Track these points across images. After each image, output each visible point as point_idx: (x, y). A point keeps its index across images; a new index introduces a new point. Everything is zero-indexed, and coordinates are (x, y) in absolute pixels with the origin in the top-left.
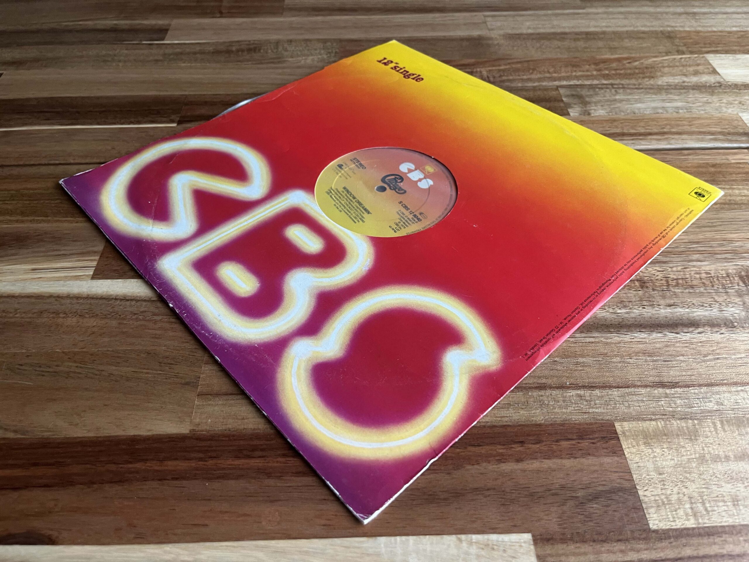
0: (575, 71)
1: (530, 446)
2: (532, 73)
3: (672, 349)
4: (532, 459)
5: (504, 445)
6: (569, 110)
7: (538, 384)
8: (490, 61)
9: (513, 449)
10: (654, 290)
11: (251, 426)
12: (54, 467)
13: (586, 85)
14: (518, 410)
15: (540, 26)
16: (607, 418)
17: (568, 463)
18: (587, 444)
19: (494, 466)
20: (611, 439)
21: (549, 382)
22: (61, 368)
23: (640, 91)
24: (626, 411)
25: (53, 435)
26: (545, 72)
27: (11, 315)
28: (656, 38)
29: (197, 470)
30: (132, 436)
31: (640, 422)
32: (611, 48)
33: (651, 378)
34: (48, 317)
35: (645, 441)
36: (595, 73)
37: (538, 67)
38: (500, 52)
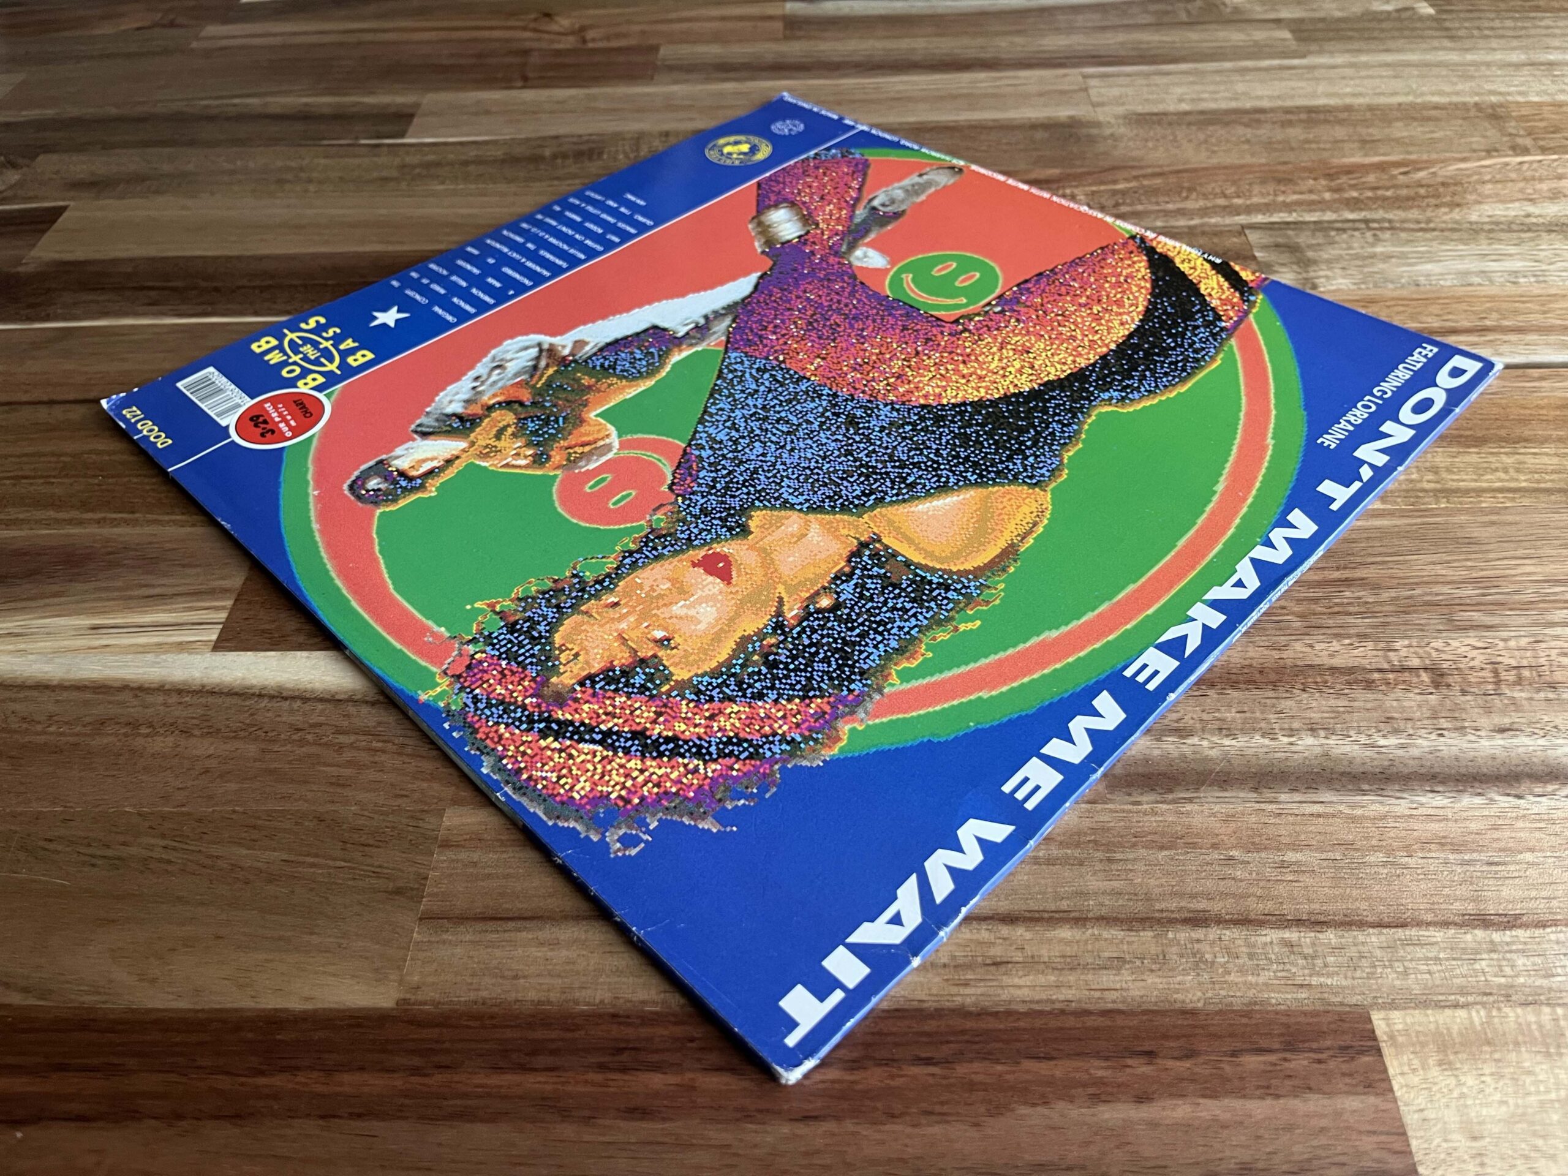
1: (1170, 1063)
2: (1187, 198)
3: (1507, 834)
4: (1172, 1095)
5: (1107, 1059)
7: (1189, 911)
9: (1128, 1070)
10: (1464, 692)
11: (532, 995)
12: (99, 1075)
15: (1206, 96)
16: (1354, 1000)
17: (1259, 1108)
18: (1305, 1063)
19: (1084, 1111)
20: (1362, 1052)
21: (1216, 907)
22: (133, 850)
23: (1428, 235)
24: (1397, 983)
25: (104, 1003)
26: (1216, 196)
27: (39, 728)
28: (1464, 119)
29: (406, 1096)
30: (270, 1010)
31: (1429, 1012)
32: (1364, 142)
33: (1457, 906)
34: (117, 735)
35: (1441, 1057)
36: (1327, 196)
37: (1201, 185)
38: (1116, 153)
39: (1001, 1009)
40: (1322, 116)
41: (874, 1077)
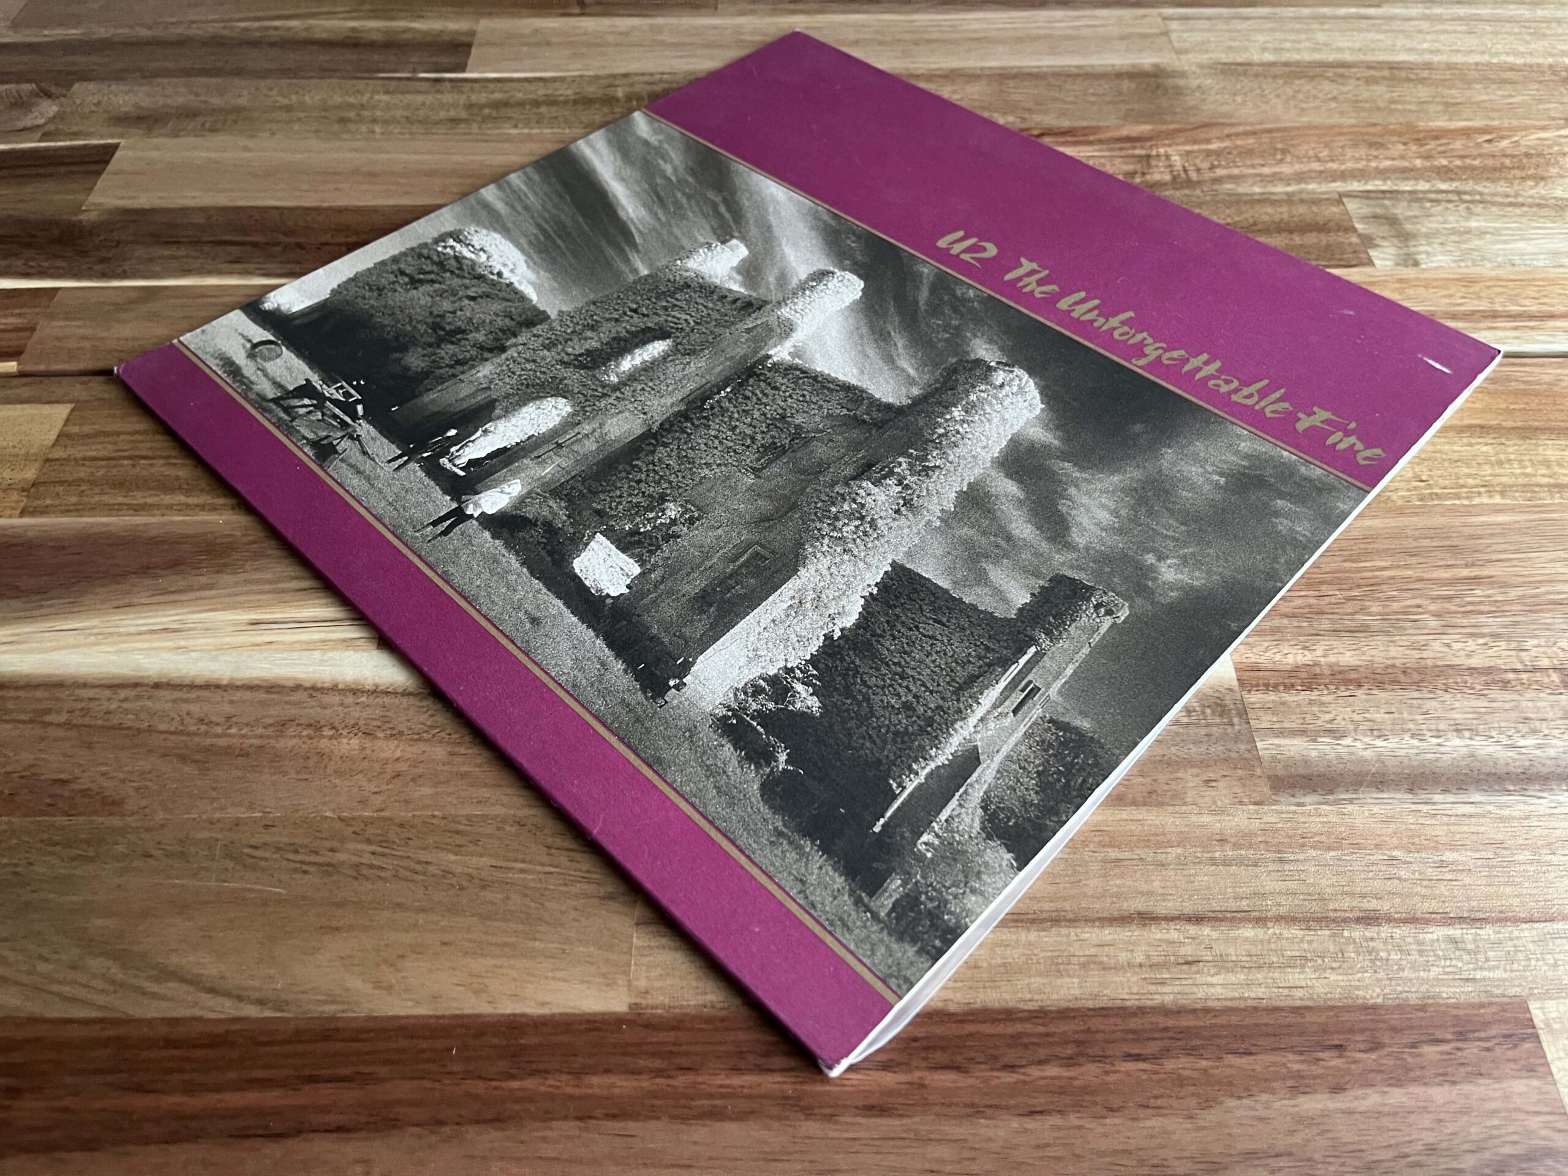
0: (1376, 157)
1: (1358, 1055)
2: (1281, 161)
4: (1362, 1086)
5: (1301, 1053)
6: (1373, 253)
7: (1361, 911)
8: (1186, 130)
9: (1322, 1063)
12: (352, 1085)
13: (1404, 192)
14: (1324, 970)
15: (1288, 45)
16: (1513, 991)
17: (1438, 1094)
18: (1475, 1051)
19: (1286, 1102)
20: (1523, 1040)
21: (1385, 906)
22: (341, 857)
23: (1518, 211)
24: (1550, 974)
25: (343, 1011)
26: (1310, 159)
27: (219, 730)
29: (655, 1097)
30: (509, 1015)
32: (1447, 104)
34: (301, 737)
36: (1418, 163)
37: (1293, 146)
38: (1205, 108)
39: (1198, 1006)
40: (1403, 74)
41: (1089, 1072)
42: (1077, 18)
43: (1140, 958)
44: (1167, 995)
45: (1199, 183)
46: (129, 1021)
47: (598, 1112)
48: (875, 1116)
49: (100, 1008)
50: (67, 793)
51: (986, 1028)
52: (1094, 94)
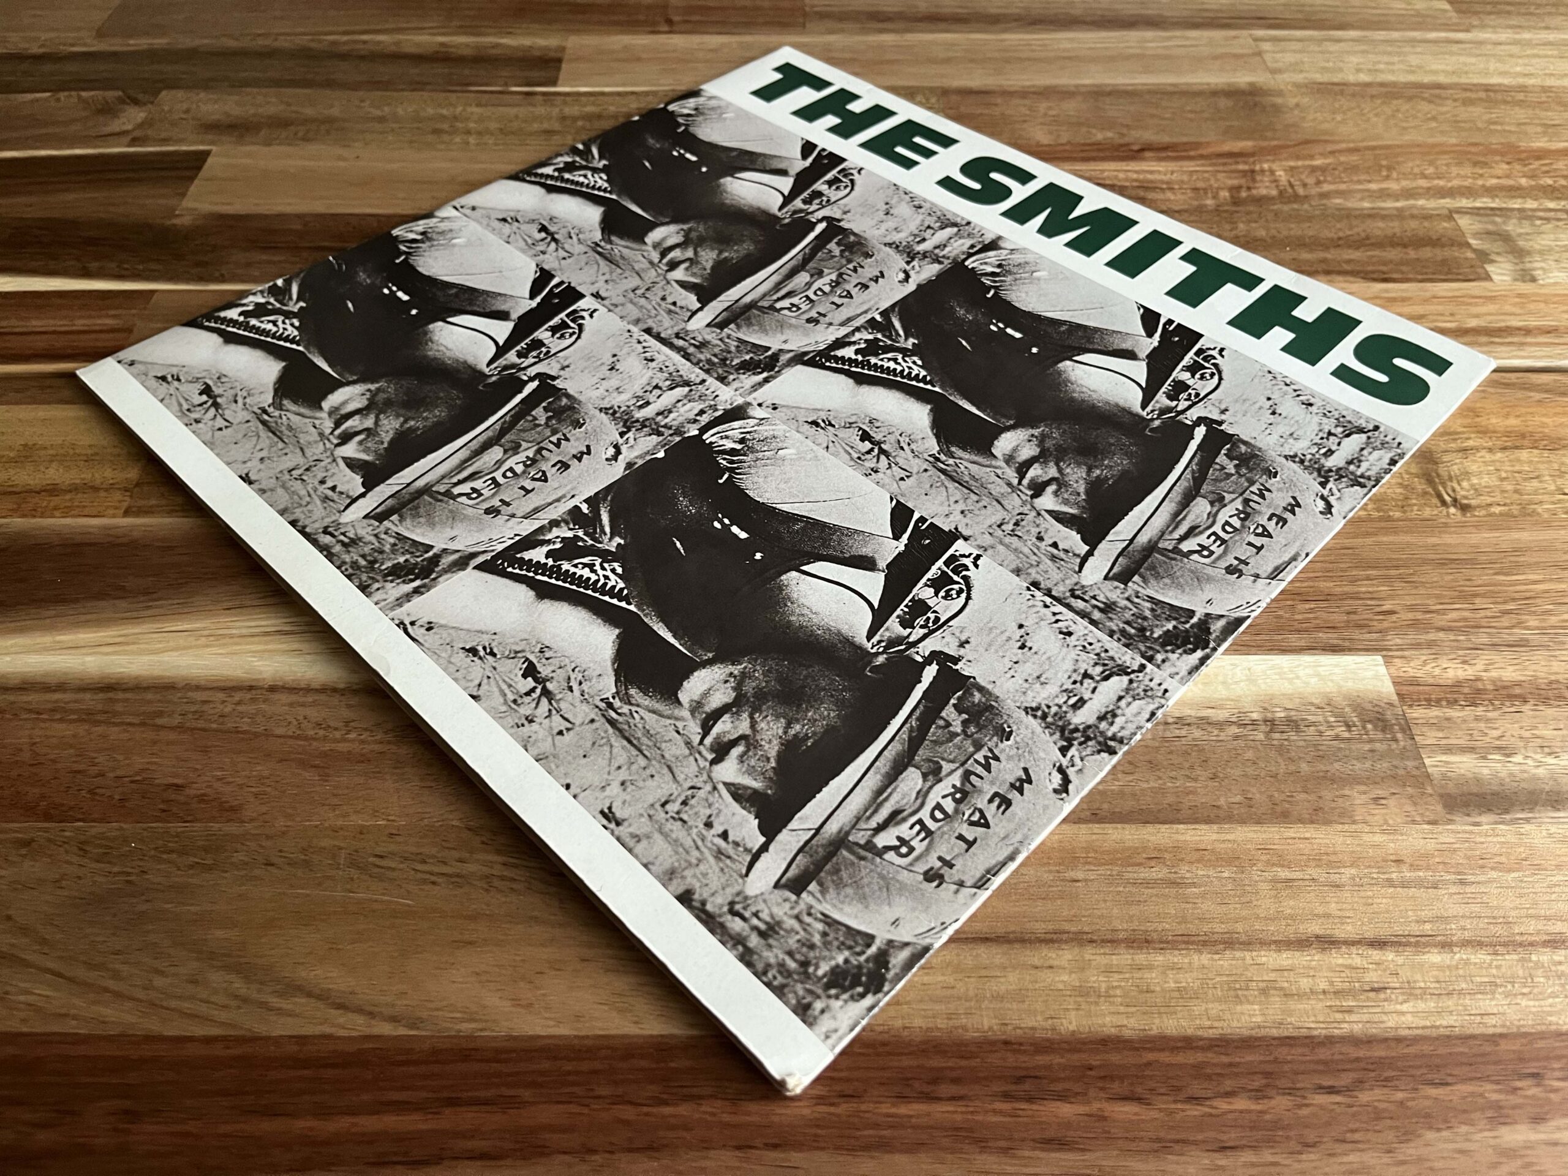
0: (1481, 175)
6: (1490, 268)
8: (1288, 147)
13: (1513, 210)
14: (1515, 996)
42: (1169, 38)
43: (1323, 985)
44: (1354, 1024)
45: (1306, 197)
46: (254, 1039)
47: (758, 1142)
48: (1053, 1150)
49: (222, 1024)
50: (182, 799)
51: (1165, 1057)
52: (1191, 112)
